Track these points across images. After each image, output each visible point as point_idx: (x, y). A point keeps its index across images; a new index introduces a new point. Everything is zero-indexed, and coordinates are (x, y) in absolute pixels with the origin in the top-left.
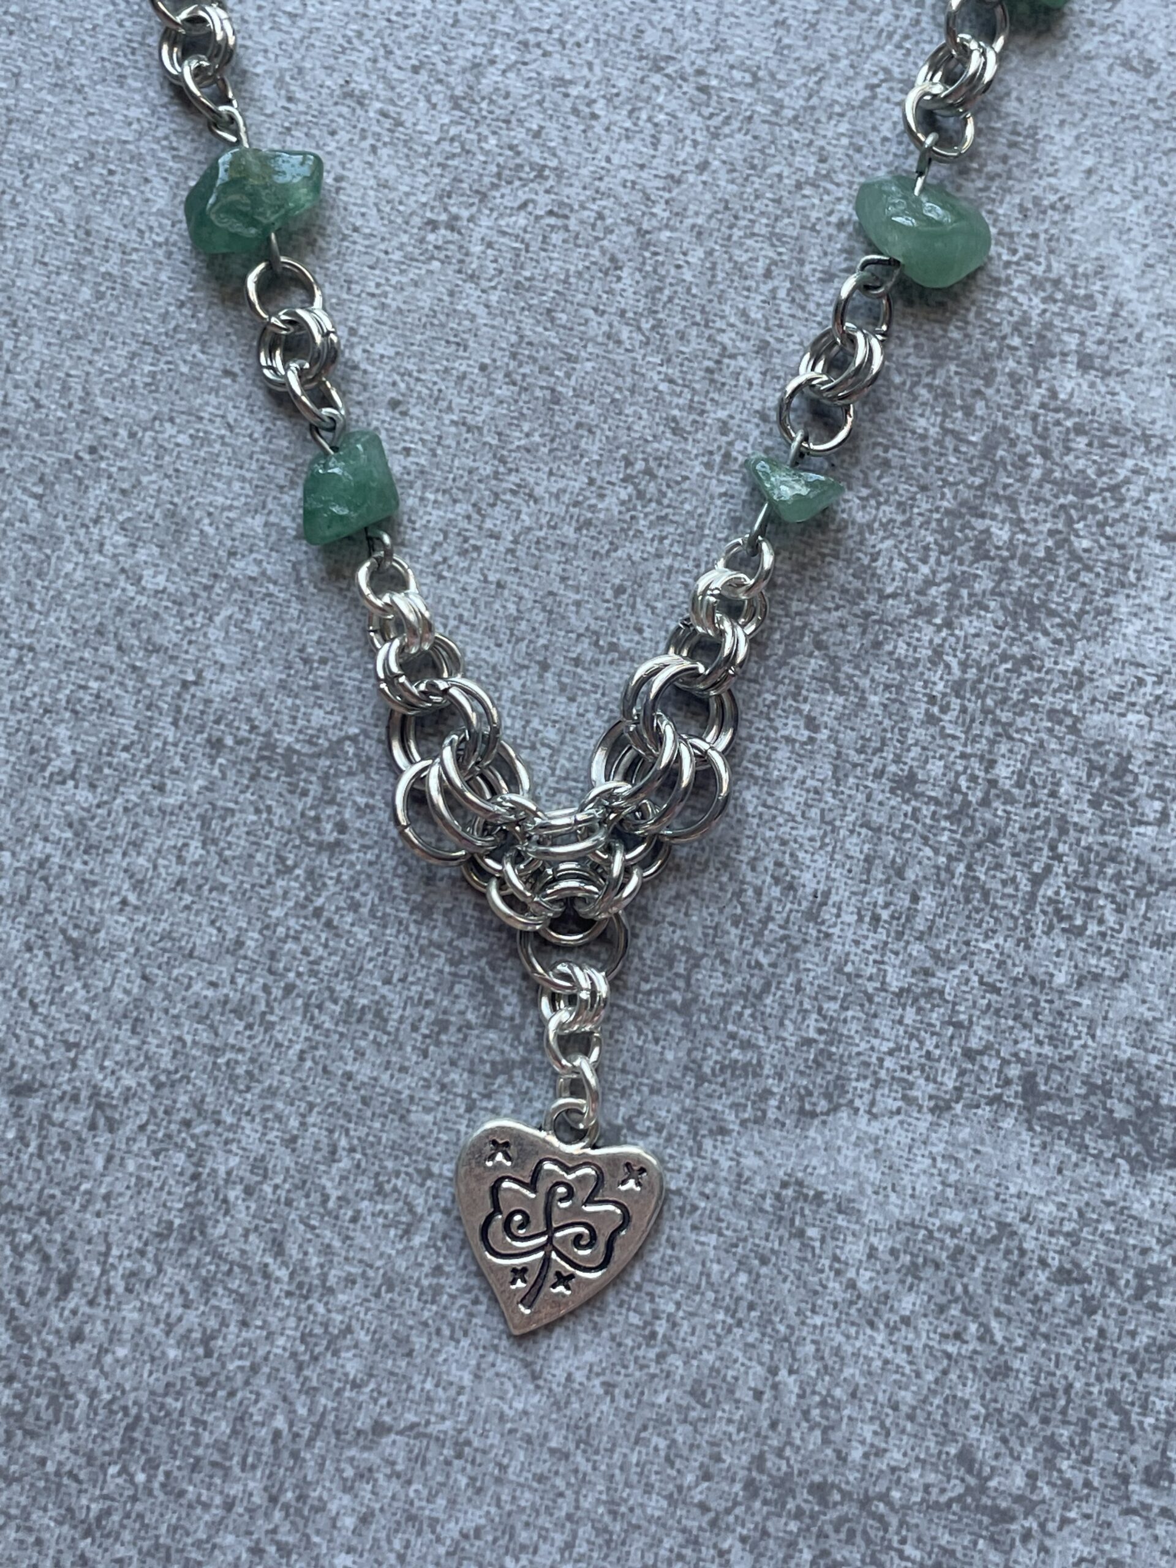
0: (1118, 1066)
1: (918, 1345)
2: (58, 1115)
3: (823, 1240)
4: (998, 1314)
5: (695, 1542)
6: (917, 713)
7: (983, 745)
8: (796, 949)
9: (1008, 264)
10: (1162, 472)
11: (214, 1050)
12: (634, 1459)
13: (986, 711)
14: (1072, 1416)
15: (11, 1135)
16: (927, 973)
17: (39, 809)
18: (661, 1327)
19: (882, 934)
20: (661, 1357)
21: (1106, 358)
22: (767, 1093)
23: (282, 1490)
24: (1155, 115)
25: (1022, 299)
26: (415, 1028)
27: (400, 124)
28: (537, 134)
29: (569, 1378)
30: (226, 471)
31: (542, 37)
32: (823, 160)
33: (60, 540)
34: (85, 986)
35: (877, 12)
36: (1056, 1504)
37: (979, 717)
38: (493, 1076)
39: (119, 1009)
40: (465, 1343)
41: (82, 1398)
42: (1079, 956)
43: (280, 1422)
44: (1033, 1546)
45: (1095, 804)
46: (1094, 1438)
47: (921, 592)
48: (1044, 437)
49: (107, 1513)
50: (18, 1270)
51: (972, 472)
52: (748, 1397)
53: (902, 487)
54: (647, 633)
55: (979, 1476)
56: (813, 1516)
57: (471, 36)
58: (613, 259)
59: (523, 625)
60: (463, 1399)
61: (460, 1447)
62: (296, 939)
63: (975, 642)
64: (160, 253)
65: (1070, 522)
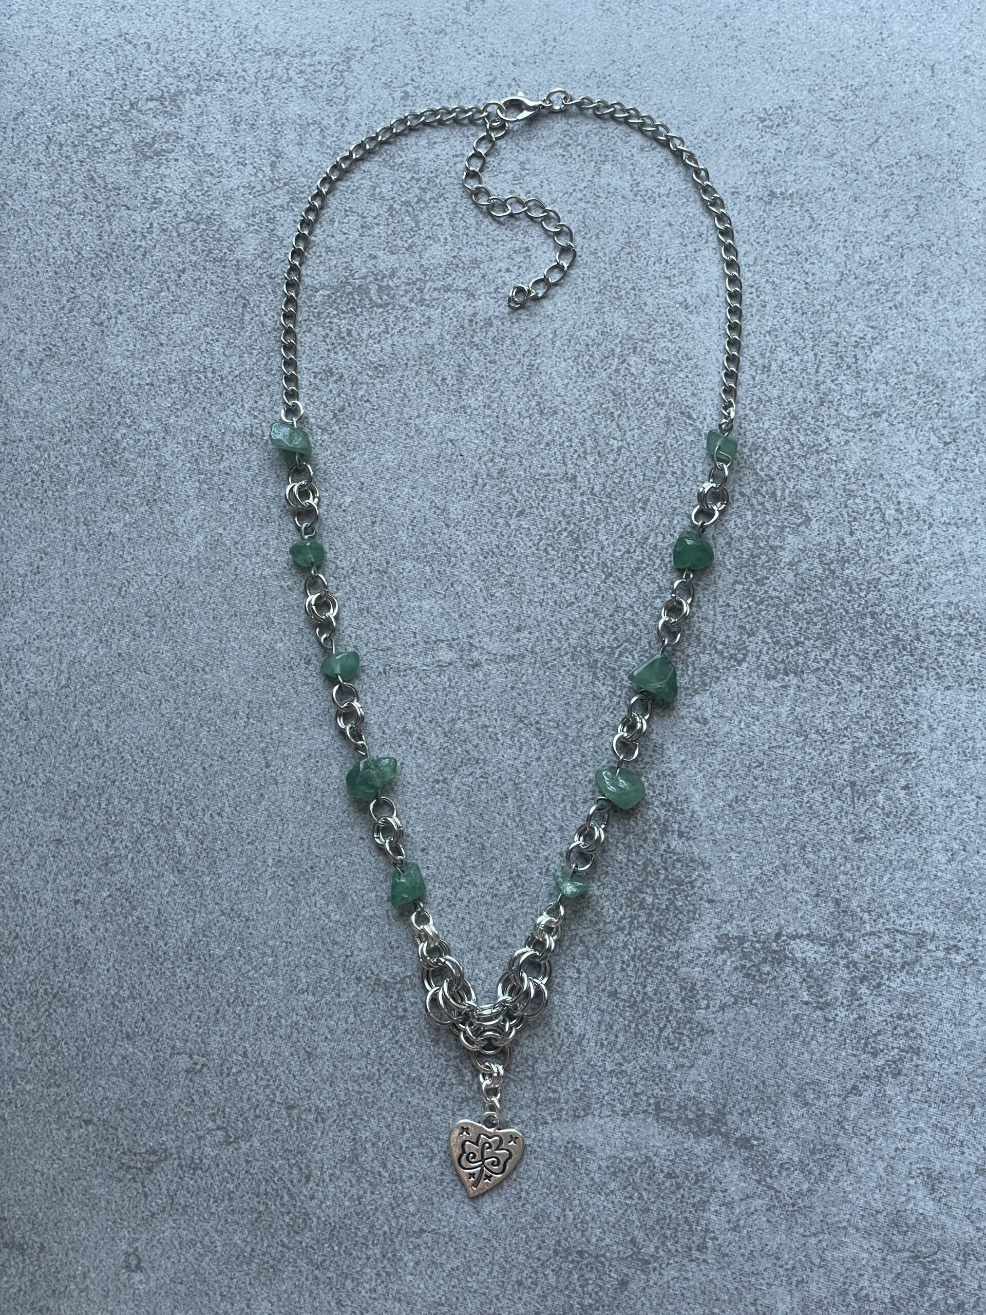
0: (690, 1099)
1: (616, 1201)
2: (304, 1117)
3: (582, 1163)
4: (645, 1189)
5: (536, 1272)
6: (618, 967)
7: (642, 979)
8: (573, 1056)
9: (652, 797)
10: (709, 877)
11: (359, 1093)
12: (514, 1242)
13: (643, 967)
14: (671, 1226)
15: (287, 1124)
16: (621, 1065)
17: (294, 1003)
18: (523, 1194)
19: (604, 1050)
20: (523, 1205)
21: (689, 833)
22: (562, 1109)
23: (387, 1253)
24: (708, 740)
25: (657, 810)
26: (433, 1085)
27: (425, 743)
28: (476, 747)
29: (490, 1212)
30: (361, 875)
31: (478, 709)
32: (583, 756)
33: (301, 902)
34: (313, 1069)
35: (604, 700)
36: (665, 1259)
37: (640, 969)
38: (463, 1101)
39: (325, 1078)
40: (452, 1200)
41: (315, 1220)
42: (676, 1058)
43: (386, 1228)
44: (657, 1273)
45: (683, 1001)
46: (679, 1234)
47: (620, 922)
48: (665, 863)
49: (324, 1261)
50: (291, 1173)
51: (639, 876)
52: (555, 1220)
53: (613, 882)
54: (518, 937)
55: (638, 1248)
56: (578, 1262)
57: (451, 709)
58: (505, 794)
59: (472, 934)
60: (452, 1220)
61: (451, 1238)
62: (389, 1052)
63: (639, 941)
64: (336, 793)
65: (675, 895)
